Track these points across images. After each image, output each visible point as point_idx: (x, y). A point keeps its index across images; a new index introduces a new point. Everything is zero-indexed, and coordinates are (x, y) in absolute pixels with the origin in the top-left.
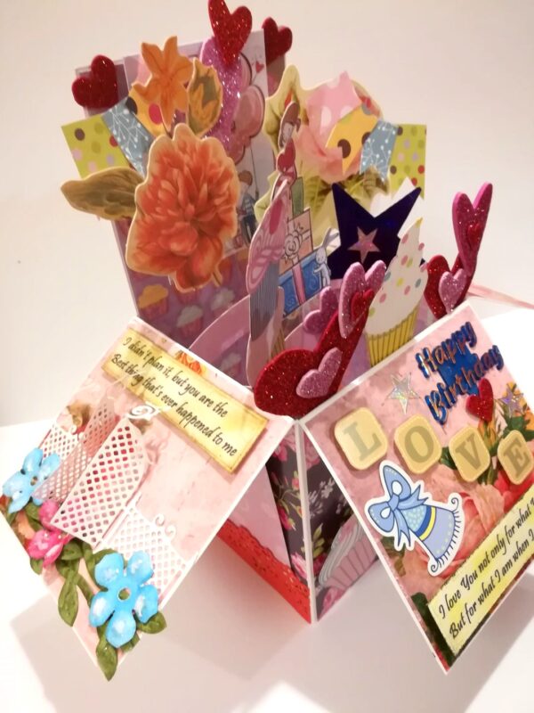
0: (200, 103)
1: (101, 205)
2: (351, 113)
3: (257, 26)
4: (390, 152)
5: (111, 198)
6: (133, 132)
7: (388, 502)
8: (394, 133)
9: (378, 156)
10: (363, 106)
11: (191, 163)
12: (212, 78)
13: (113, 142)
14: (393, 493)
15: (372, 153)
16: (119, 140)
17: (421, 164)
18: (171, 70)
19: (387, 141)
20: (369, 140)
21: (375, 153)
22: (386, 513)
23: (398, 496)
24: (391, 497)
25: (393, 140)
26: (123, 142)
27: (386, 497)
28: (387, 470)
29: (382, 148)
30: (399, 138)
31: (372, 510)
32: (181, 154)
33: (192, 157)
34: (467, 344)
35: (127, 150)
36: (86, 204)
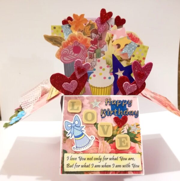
0: (88, 29)
1: (52, 41)
2: (123, 38)
3: (114, 17)
4: (133, 51)
5: (55, 41)
6: (68, 31)
7: (72, 124)
8: (136, 46)
9: (129, 51)
10: (127, 37)
11: (81, 41)
12: (95, 25)
13: (62, 31)
14: (75, 123)
15: (127, 49)
16: (64, 31)
17: (145, 57)
18: (81, 20)
19: (133, 48)
20: (127, 46)
21: (129, 50)
22: (69, 126)
23: (76, 125)
24: (73, 123)
25: (135, 48)
26: (64, 32)
27: (72, 123)
28: (76, 117)
29: (131, 49)
30: (138, 48)
31: (66, 122)
32: (78, 38)
33: (81, 40)
34: (127, 105)
35: (65, 34)
36: (48, 40)
